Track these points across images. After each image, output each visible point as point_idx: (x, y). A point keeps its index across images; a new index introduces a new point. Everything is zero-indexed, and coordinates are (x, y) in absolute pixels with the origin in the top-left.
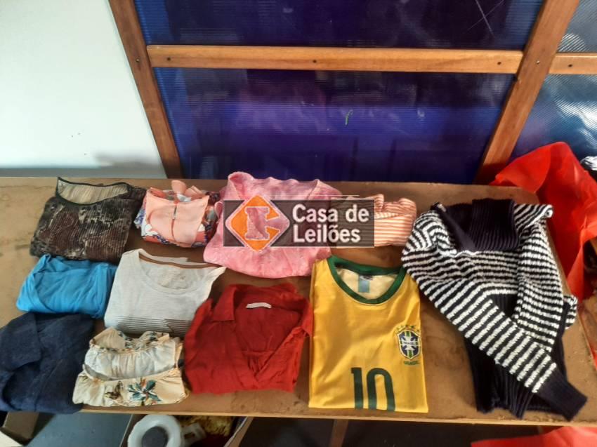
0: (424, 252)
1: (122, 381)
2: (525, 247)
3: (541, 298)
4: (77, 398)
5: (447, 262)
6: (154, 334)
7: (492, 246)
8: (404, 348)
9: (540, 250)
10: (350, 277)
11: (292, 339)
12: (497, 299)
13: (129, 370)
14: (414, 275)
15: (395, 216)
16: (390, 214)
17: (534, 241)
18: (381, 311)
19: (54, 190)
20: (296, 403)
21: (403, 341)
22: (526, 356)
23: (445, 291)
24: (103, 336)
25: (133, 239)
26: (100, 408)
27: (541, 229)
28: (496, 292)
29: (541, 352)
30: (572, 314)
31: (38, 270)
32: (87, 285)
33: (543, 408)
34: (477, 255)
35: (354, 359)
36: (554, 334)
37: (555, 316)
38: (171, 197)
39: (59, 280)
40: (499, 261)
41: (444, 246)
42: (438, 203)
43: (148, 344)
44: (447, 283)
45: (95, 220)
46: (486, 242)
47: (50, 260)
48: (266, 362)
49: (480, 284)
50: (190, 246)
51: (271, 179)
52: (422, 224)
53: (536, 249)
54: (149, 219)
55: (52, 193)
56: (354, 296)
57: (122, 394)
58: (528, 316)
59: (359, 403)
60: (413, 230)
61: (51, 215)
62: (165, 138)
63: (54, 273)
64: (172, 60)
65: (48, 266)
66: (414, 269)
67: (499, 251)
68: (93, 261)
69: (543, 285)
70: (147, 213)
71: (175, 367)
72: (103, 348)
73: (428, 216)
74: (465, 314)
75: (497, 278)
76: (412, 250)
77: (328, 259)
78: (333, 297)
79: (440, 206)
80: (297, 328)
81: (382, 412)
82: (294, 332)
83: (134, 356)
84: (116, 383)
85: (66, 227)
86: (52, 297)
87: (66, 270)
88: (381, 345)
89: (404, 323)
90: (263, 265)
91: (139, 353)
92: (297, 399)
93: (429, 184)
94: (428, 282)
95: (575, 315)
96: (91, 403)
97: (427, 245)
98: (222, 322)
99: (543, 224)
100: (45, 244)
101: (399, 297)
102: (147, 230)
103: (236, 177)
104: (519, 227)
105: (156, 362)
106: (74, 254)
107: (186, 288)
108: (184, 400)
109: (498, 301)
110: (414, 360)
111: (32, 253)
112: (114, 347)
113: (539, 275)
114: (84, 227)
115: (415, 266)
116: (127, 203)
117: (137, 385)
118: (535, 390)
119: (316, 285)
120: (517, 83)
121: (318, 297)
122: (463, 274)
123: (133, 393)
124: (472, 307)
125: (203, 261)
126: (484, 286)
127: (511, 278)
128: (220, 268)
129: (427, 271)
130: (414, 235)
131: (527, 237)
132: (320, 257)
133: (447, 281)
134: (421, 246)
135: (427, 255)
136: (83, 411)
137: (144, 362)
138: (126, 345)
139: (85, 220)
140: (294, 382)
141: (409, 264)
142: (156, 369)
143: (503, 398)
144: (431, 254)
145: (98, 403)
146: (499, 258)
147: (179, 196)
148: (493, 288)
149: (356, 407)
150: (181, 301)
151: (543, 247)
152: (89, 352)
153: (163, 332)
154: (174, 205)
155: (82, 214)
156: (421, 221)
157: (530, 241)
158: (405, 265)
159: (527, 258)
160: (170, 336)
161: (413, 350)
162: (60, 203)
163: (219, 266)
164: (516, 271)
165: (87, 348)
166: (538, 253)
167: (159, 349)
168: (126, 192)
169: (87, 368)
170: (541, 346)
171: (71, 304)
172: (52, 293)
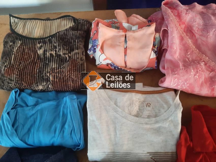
19: (9, 27)
31: (11, 107)
38: (118, 27)
39: (33, 115)
45: (54, 53)
47: (19, 95)
54: (102, 48)
55: (6, 30)
61: (11, 51)
63: (27, 108)
65: (20, 102)
68: (60, 92)
70: (100, 42)
87: (36, 104)
100: (11, 80)
102: (101, 59)
103: (168, 3)
106: (41, 87)
114: (45, 61)
139: (44, 54)
147: (125, 25)
154: (124, 34)
155: (40, 48)
162: (17, 39)
168: (74, 24)
171: (50, 141)
172: (29, 130)
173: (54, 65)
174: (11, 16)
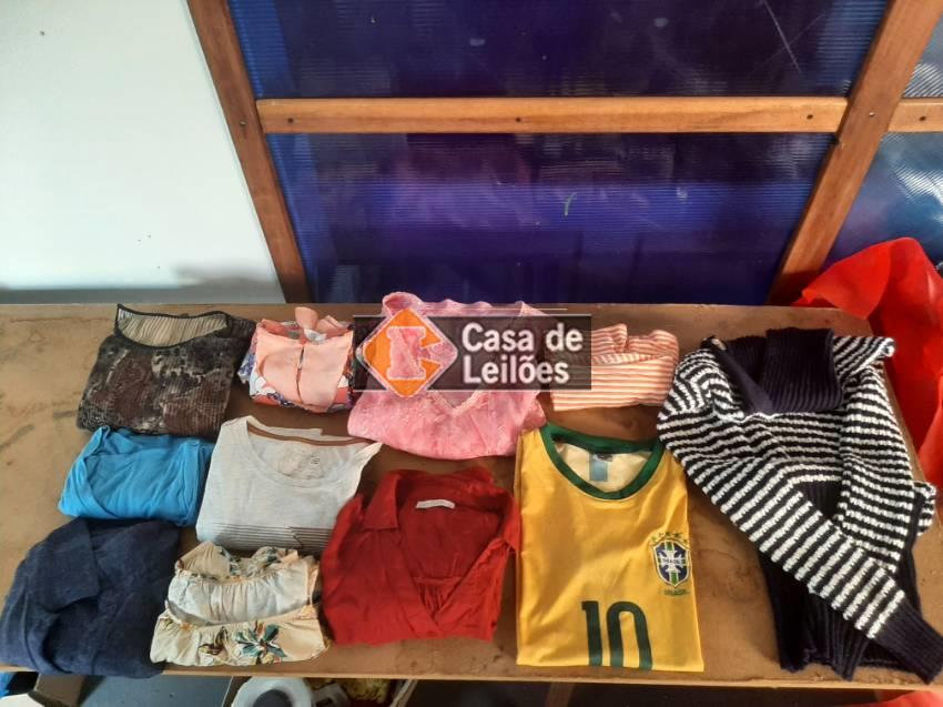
0: (691, 415)
1: (228, 626)
2: (852, 406)
3: (879, 488)
4: (156, 654)
5: (728, 431)
6: (274, 551)
7: (800, 405)
8: (663, 570)
9: (875, 409)
10: (576, 457)
11: (489, 558)
12: (810, 491)
13: (237, 609)
14: (677, 452)
15: (646, 359)
16: (637, 357)
17: (866, 396)
18: (628, 510)
19: (113, 325)
20: (497, 658)
21: (662, 557)
22: (856, 580)
23: (727, 479)
24: (196, 556)
25: (237, 400)
26: (191, 668)
27: (876, 376)
28: (809, 478)
29: (880, 573)
30: (928, 511)
31: (92, 451)
32: (166, 475)
33: (885, 662)
34: (776, 418)
35: (586, 588)
36: (900, 544)
37: (901, 517)
38: (295, 333)
39: (124, 467)
40: (809, 427)
41: (724, 406)
42: (713, 337)
43: (266, 566)
44: (730, 466)
45: (178, 371)
46: (789, 398)
47: (109, 435)
48: (449, 595)
49: (782, 466)
50: (325, 411)
51: (449, 301)
52: (688, 371)
53: (870, 408)
54: (261, 369)
55: (107, 330)
56: (584, 486)
57: (227, 646)
58: (858, 516)
59: (596, 658)
60: (675, 381)
61: (110, 364)
62: (284, 240)
63: (115, 456)
64: (296, 121)
65: (107, 446)
66: (676, 443)
67: (810, 412)
68: (176, 436)
69: (881, 466)
70: (258, 358)
71: (308, 603)
72: (196, 575)
73: (697, 358)
74: (759, 515)
75: (807, 454)
76: (674, 412)
77: (542, 429)
78: (551, 489)
79: (716, 341)
80: (497, 540)
81: (632, 672)
82: (493, 545)
83: (244, 587)
84: (216, 630)
85: (132, 384)
86: (114, 495)
87: (135, 450)
88: (627, 566)
89: (663, 530)
90: (440, 440)
91: (252, 582)
92: (498, 652)
93: (696, 305)
94: (700, 464)
95: (932, 513)
96: (178, 662)
97: (697, 403)
98: (379, 531)
99: (878, 367)
100: (100, 410)
101: (654, 489)
102: (259, 386)
103: (395, 299)
104: (842, 373)
105: (278, 597)
106: (146, 426)
107: (322, 477)
108: (322, 655)
109: (811, 493)
110: (681, 588)
111: (81, 425)
112: (213, 572)
113: (875, 451)
114: (161, 382)
115: (678, 438)
116: (226, 344)
117: (250, 632)
118: (871, 634)
119: (523, 470)
120: (837, 148)
121: (526, 489)
122: (754, 450)
123: (242, 646)
124: (771, 504)
125: (346, 434)
126: (788, 469)
127: (830, 455)
128: (373, 446)
129: (698, 446)
130: (677, 390)
131: (854, 389)
132: (529, 426)
133: (730, 461)
134: (688, 407)
135: (697, 420)
136: (165, 673)
137: (260, 596)
138: (231, 569)
139: (162, 372)
140: (493, 624)
141: (669, 435)
142: (279, 608)
143: (821, 649)
144: (704, 419)
145: (189, 661)
146: (811, 423)
147: (308, 332)
148: (803, 472)
149: (592, 664)
150: (314, 498)
151: (880, 406)
152: (174, 581)
153: (288, 547)
154: (300, 346)
155: (158, 363)
156: (687, 367)
157: (860, 395)
158: (663, 437)
159: (856, 423)
160: (299, 554)
161: (677, 571)
162: (122, 346)
163: (371, 442)
164: (837, 444)
165: (172, 574)
166: (871, 414)
167: (283, 575)
168: (225, 325)
169: (171, 605)
170: (880, 563)
171: (143, 505)
172: (113, 487)
173: (173, 390)
174: (120, 306)
